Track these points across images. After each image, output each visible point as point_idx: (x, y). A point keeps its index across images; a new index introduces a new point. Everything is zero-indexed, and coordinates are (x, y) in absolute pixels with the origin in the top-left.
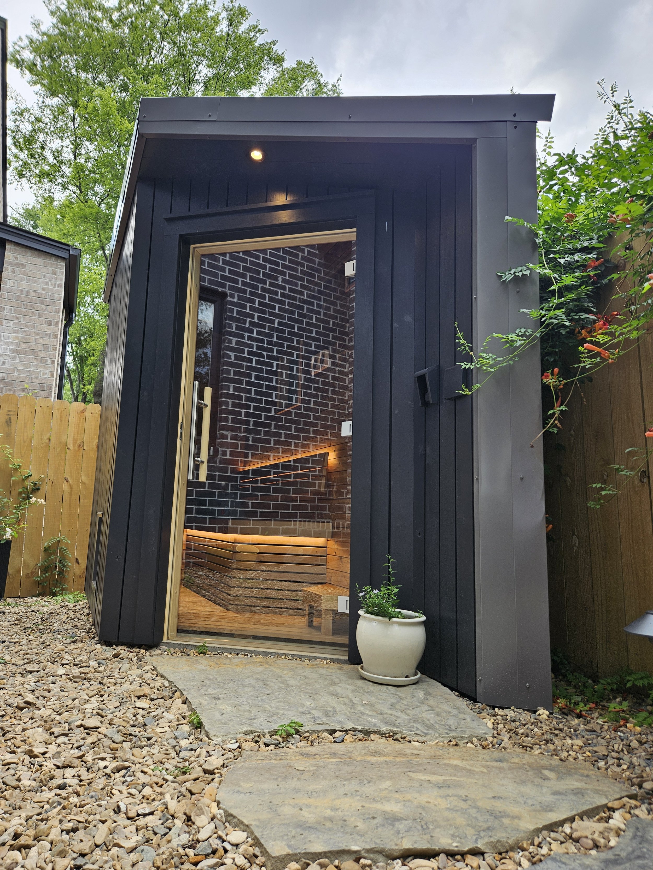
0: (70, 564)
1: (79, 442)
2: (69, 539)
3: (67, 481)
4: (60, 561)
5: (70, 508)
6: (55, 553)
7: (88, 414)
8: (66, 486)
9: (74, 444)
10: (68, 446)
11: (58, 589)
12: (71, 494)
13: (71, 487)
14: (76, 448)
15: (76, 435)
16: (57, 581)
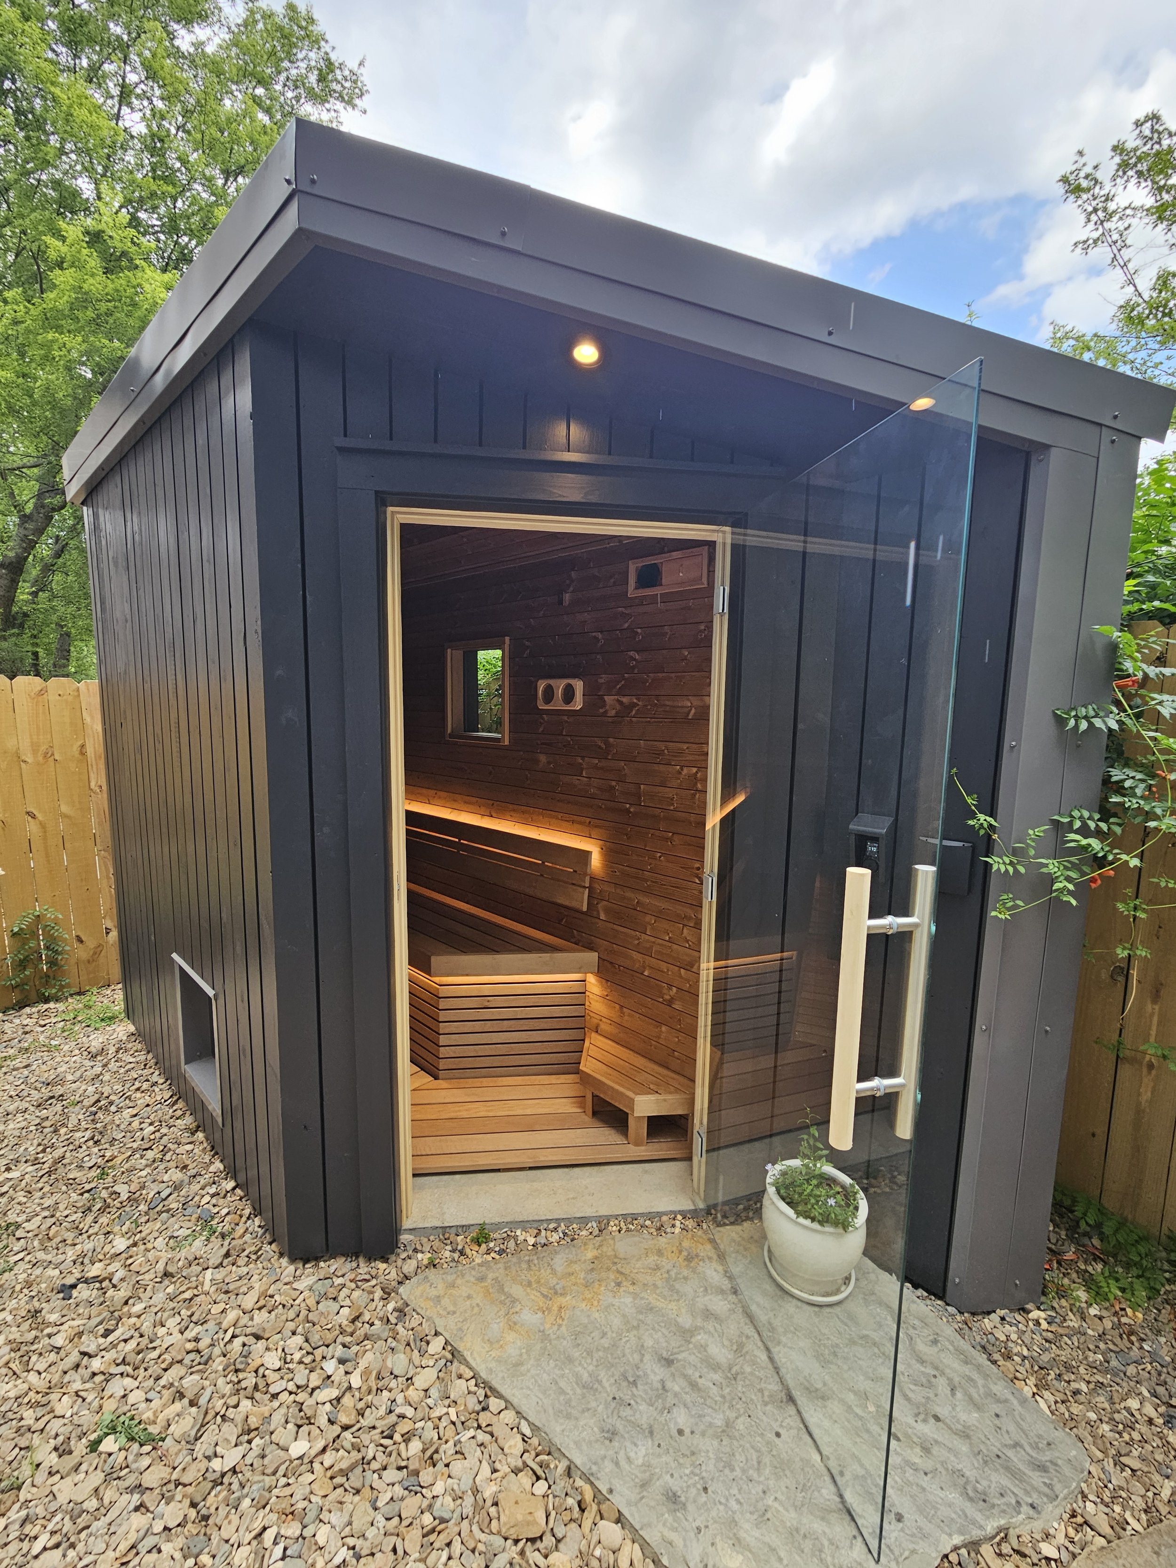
0: (67, 948)
1: (43, 748)
2: (56, 910)
3: (34, 817)
4: (47, 948)
5: (48, 861)
6: (34, 935)
7: (52, 696)
8: (33, 827)
9: (35, 752)
10: (23, 758)
11: (54, 991)
12: (45, 838)
13: (43, 826)
14: (41, 758)
15: (35, 737)
16: (47, 976)
